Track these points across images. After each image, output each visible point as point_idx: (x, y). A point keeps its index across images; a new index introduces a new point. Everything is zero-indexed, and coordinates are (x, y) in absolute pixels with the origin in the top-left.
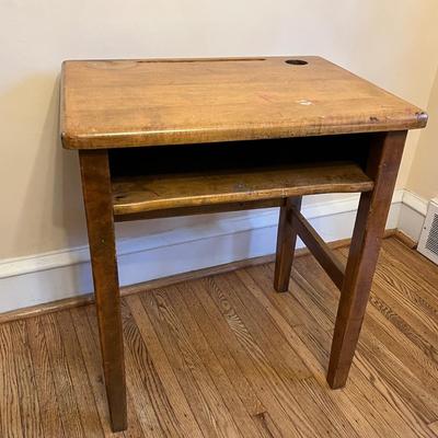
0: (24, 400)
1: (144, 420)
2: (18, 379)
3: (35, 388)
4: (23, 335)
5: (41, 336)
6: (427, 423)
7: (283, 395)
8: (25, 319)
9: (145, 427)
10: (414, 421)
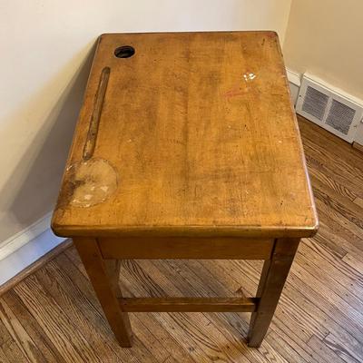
0: (73, 340)
1: (165, 324)
2: (59, 325)
3: (75, 327)
4: (41, 288)
5: (55, 284)
6: (341, 258)
7: (247, 270)
8: (34, 273)
9: (168, 329)
10: (333, 259)
